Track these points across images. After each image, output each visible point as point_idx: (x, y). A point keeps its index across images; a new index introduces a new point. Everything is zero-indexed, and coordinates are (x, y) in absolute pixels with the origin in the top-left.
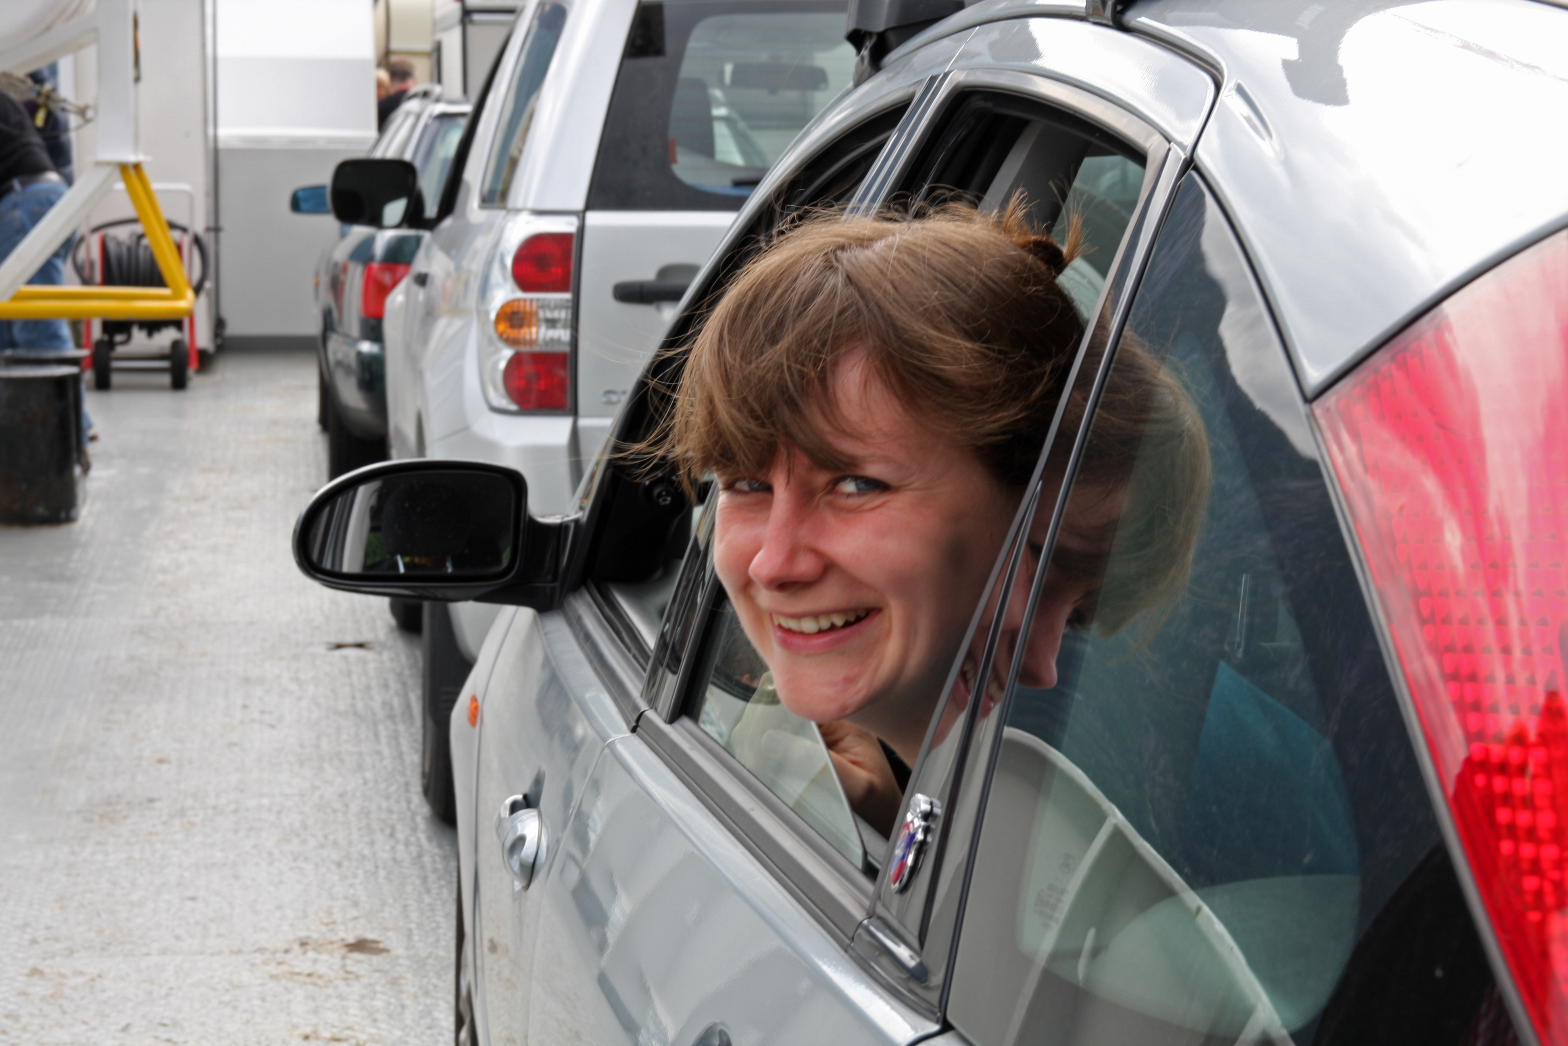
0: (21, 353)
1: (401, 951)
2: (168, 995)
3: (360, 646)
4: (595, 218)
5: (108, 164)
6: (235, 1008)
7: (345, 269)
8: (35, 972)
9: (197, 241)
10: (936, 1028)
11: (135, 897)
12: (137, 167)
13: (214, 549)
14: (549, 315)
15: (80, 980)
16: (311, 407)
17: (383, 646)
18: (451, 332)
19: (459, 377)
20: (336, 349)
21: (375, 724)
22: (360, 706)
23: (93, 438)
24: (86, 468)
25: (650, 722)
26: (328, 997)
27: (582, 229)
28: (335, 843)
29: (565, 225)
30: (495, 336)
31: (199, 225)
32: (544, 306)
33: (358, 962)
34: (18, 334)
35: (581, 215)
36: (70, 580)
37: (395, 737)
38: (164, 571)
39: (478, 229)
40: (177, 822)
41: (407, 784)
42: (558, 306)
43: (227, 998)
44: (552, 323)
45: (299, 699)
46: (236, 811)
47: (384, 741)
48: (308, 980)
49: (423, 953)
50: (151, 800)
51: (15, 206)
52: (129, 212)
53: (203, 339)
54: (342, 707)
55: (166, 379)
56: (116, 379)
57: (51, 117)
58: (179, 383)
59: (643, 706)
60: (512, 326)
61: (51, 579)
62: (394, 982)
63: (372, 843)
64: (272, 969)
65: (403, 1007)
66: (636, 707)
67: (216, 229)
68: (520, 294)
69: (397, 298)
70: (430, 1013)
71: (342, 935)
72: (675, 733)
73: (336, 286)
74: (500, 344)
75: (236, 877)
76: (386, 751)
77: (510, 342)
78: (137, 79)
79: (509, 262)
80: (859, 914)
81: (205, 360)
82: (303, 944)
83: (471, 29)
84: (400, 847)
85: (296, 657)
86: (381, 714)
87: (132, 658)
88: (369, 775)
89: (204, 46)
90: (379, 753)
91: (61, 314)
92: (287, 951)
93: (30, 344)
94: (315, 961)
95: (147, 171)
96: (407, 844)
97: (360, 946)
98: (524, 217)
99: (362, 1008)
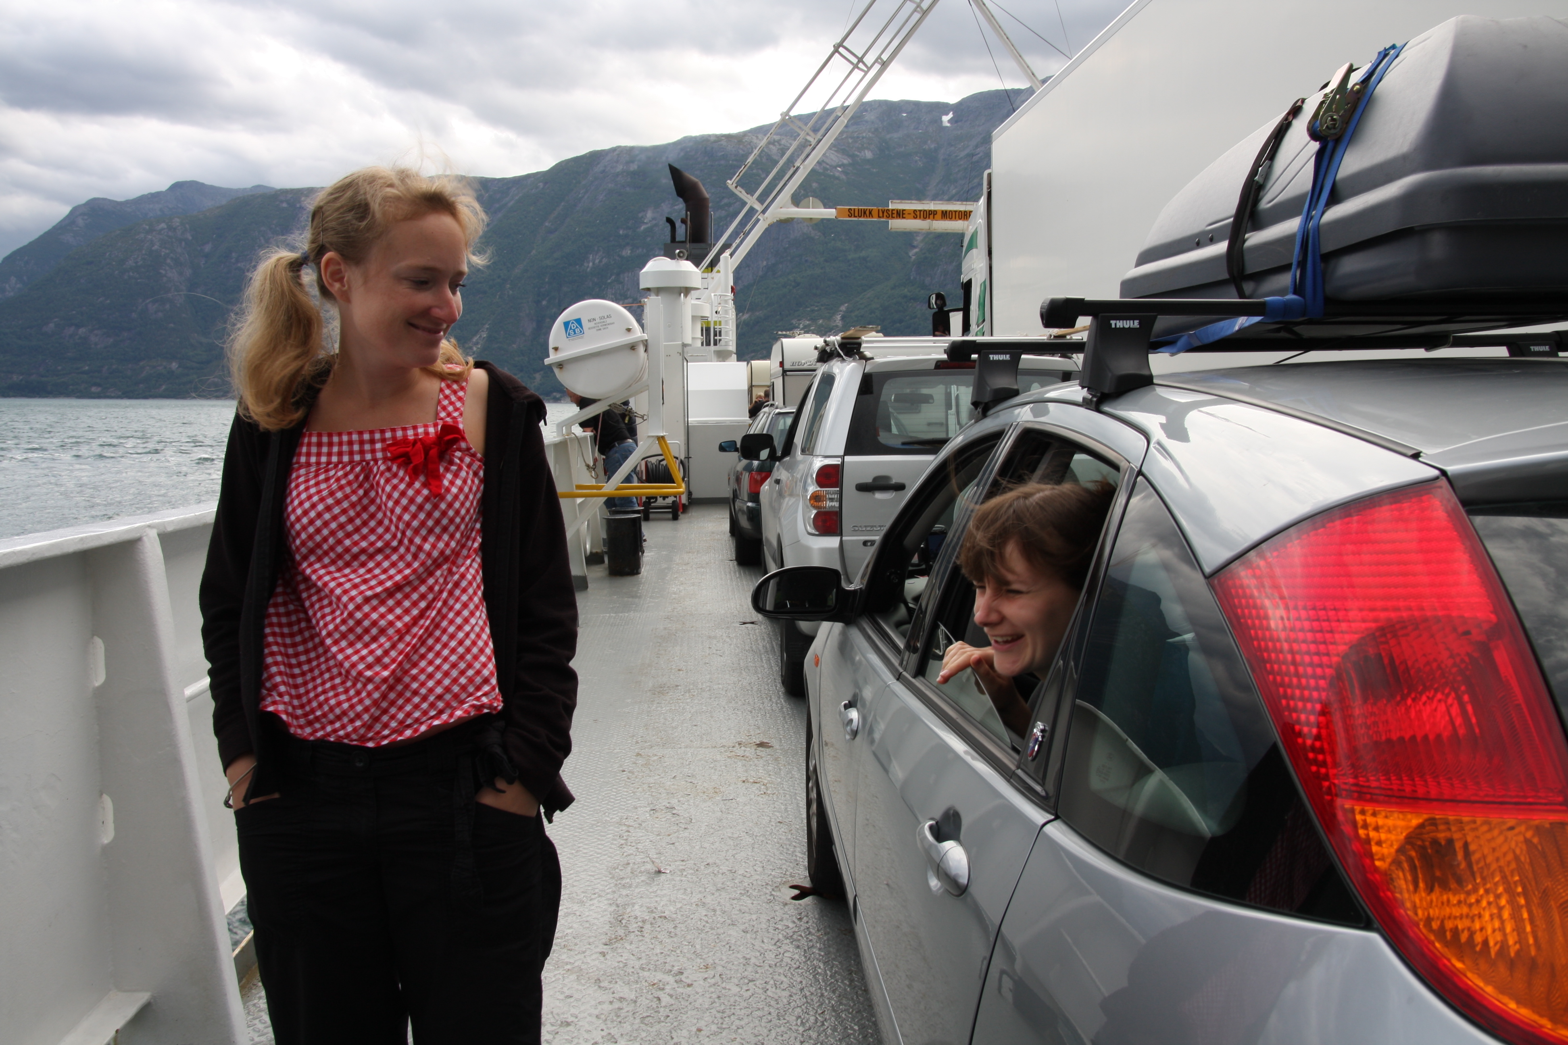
0: (618, 509)
1: (778, 747)
2: (689, 764)
3: (752, 623)
4: (848, 459)
5: (653, 437)
6: (715, 769)
7: (742, 474)
8: (638, 755)
9: (682, 462)
10: (1053, 817)
11: (674, 725)
12: (663, 437)
13: (693, 584)
14: (830, 496)
15: (655, 758)
16: (726, 526)
17: (761, 623)
18: (790, 503)
19: (795, 520)
20: (738, 504)
21: (761, 655)
22: (754, 647)
23: (645, 540)
24: (643, 552)
25: (904, 676)
26: (751, 765)
27: (843, 462)
28: (749, 703)
29: (836, 461)
30: (809, 505)
31: (682, 457)
32: (828, 493)
33: (762, 751)
34: (617, 502)
35: (843, 457)
36: (640, 597)
37: (769, 660)
38: (675, 593)
39: (800, 462)
40: (687, 694)
41: (775, 679)
42: (834, 493)
43: (712, 766)
44: (832, 500)
45: (730, 645)
46: (709, 690)
47: (764, 661)
48: (743, 758)
49: (786, 748)
50: (677, 686)
51: (616, 452)
52: (660, 452)
53: (684, 500)
54: (747, 648)
55: (670, 516)
56: (651, 516)
57: (630, 418)
58: (675, 518)
59: (901, 670)
60: (816, 501)
61: (633, 597)
62: (776, 759)
63: (763, 703)
64: (728, 754)
65: (780, 769)
66: (897, 670)
67: (688, 458)
68: (819, 489)
69: (766, 487)
70: (791, 772)
71: (755, 740)
72: (917, 682)
73: (738, 480)
74: (811, 508)
75: (712, 717)
76: (765, 666)
77: (815, 507)
78: (663, 404)
79: (814, 476)
80: (1013, 767)
81: (685, 508)
82: (740, 744)
83: (786, 378)
84: (774, 705)
85: (728, 628)
86: (762, 651)
87: (665, 629)
88: (760, 676)
89: (684, 387)
90: (763, 666)
91: (634, 495)
92: (733, 747)
93: (622, 505)
94: (745, 751)
95: (666, 438)
96: (777, 704)
97: (762, 745)
98: (820, 459)
99: (764, 770)
